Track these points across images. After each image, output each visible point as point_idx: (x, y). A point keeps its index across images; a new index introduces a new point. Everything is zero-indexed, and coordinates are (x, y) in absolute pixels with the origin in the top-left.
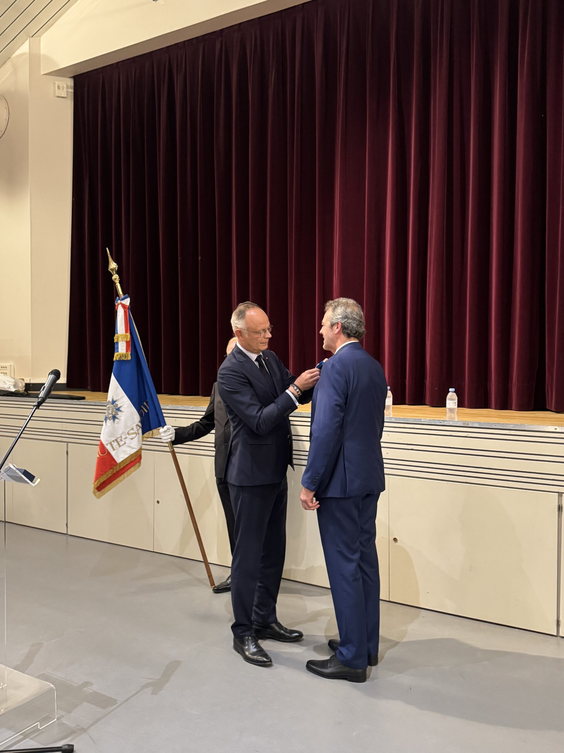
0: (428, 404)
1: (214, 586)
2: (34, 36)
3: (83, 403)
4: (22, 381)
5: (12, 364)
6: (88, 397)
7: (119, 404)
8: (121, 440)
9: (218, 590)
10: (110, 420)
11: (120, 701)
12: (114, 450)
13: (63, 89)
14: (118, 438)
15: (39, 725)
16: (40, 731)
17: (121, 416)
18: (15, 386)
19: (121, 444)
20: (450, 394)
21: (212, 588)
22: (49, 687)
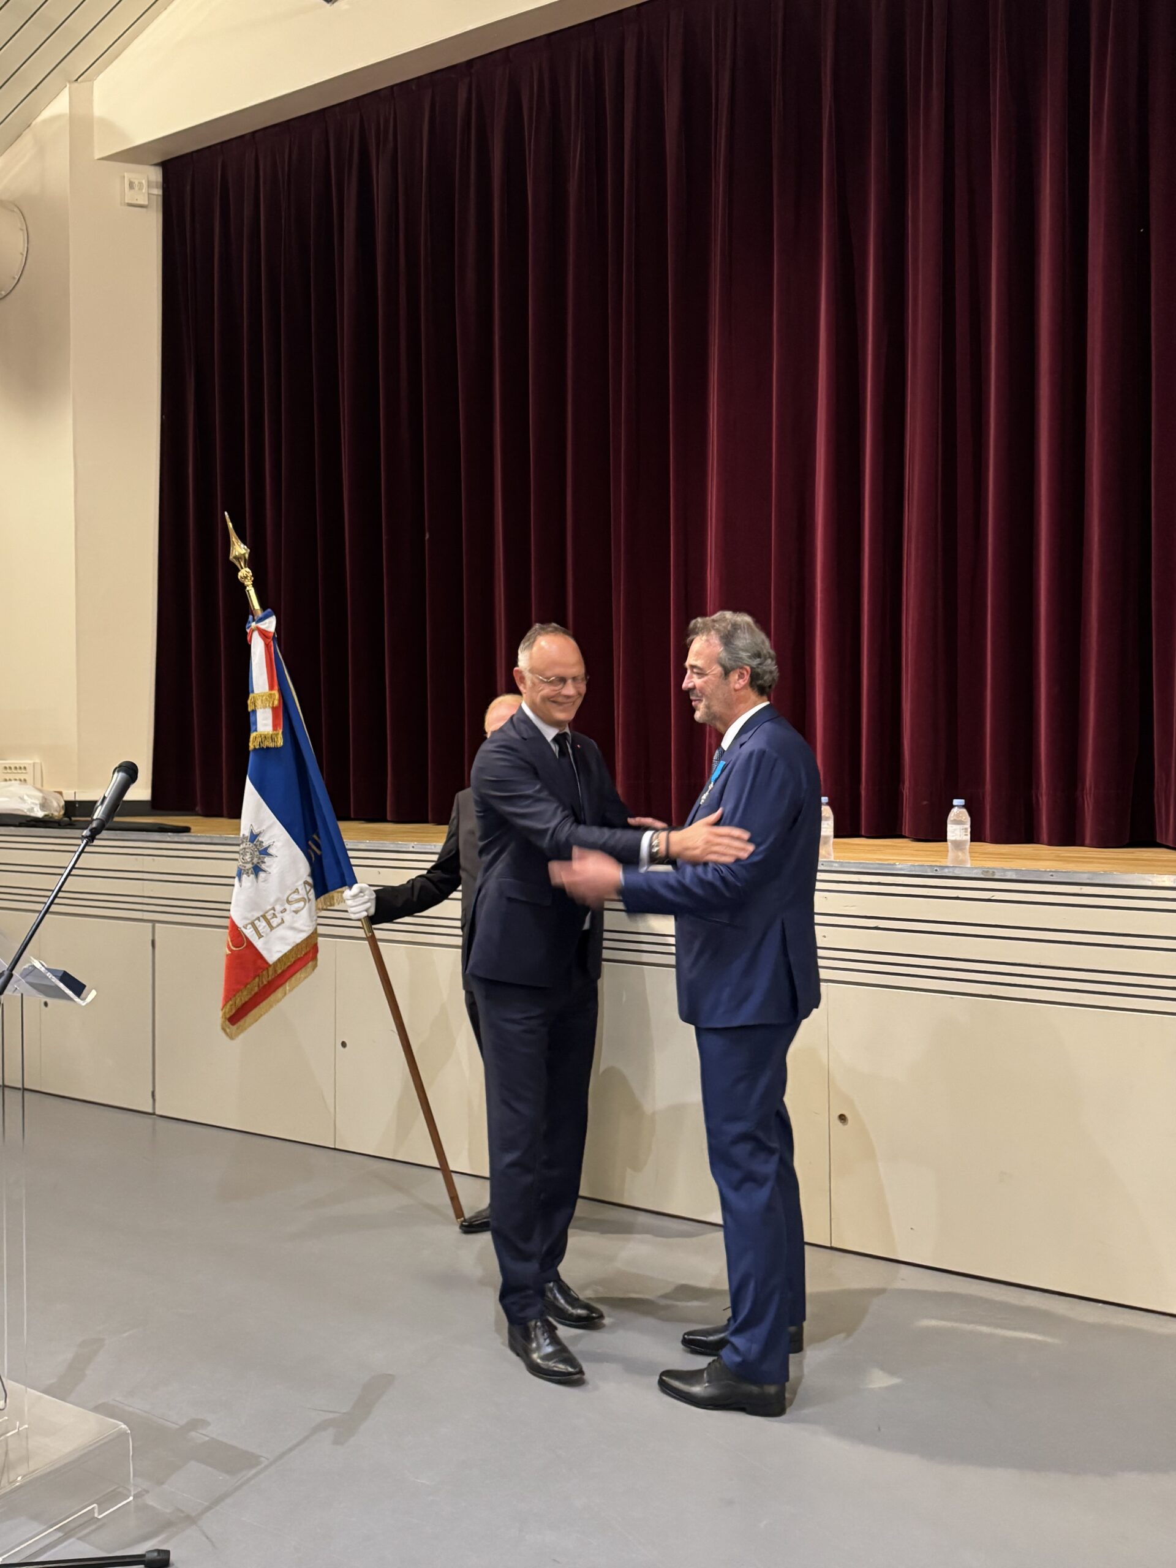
0: (907, 835)
1: (462, 1219)
2: (79, 80)
3: (185, 839)
4: (59, 795)
5: (37, 761)
6: (195, 828)
7: (265, 840)
8: (274, 916)
9: (471, 1227)
10: (249, 876)
11: (268, 1459)
12: (260, 936)
13: (141, 189)
14: (267, 912)
15: (96, 1510)
16: (100, 1523)
17: (273, 866)
18: (43, 806)
19: (274, 925)
20: (955, 811)
21: (458, 1222)
22: (117, 1429)
